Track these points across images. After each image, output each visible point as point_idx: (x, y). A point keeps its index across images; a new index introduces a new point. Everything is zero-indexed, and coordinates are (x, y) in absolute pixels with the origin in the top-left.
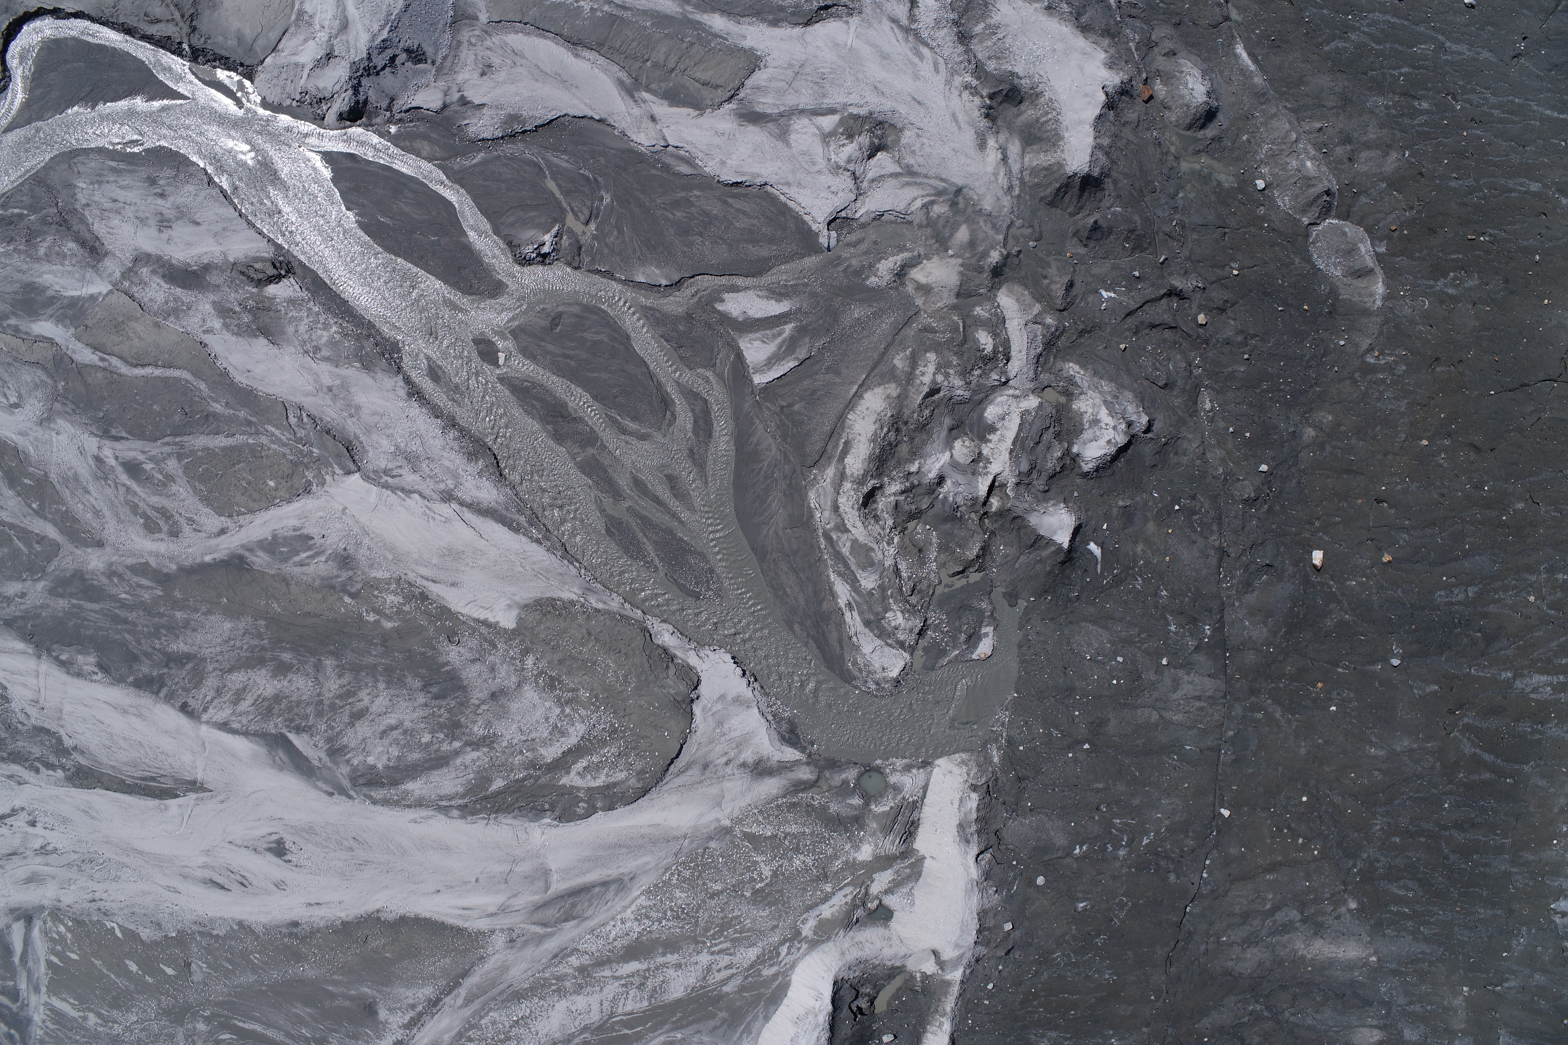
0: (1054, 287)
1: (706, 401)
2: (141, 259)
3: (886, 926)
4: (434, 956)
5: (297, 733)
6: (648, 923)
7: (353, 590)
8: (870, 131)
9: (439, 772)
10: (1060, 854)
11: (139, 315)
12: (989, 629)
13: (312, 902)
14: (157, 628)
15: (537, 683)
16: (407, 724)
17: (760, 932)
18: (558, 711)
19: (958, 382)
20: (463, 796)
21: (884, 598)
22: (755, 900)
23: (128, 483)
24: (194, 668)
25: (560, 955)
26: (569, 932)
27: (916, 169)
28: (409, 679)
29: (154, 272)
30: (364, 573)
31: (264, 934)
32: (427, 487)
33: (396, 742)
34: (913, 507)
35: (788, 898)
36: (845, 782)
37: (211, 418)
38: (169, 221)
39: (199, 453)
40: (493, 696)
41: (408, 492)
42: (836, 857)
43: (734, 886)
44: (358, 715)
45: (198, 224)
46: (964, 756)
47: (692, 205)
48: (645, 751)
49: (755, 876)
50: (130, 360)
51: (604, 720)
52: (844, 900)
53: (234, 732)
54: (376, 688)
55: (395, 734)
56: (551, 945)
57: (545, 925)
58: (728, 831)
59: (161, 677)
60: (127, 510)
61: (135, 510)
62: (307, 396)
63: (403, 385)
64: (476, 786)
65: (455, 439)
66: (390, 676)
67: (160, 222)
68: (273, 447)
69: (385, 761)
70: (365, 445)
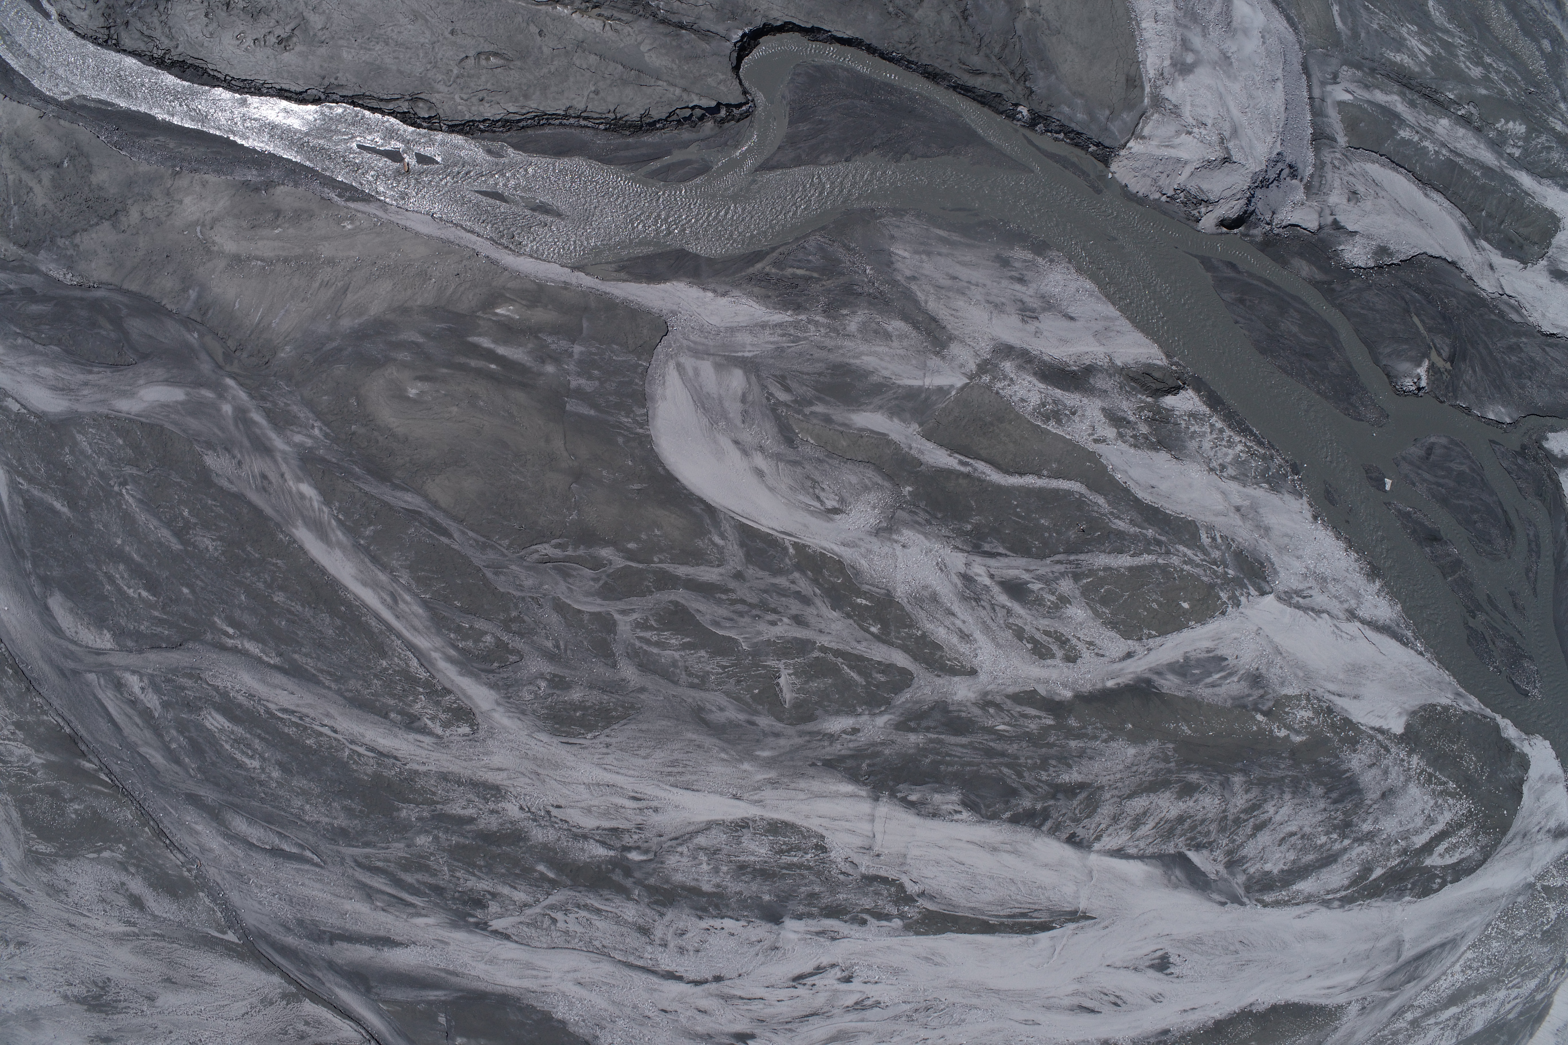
2: (1003, 350)
4: (1295, 1036)
5: (1197, 851)
6: (1469, 972)
7: (1265, 709)
9: (1329, 869)
13: (1187, 1008)
14: (1044, 759)
15: (1419, 780)
16: (1307, 830)
20: (1347, 888)
23: (1009, 604)
24: (1088, 798)
25: (1399, 1014)
28: (1313, 789)
29: (1020, 367)
30: (1275, 691)
32: (1335, 607)
33: (1294, 847)
37: (1112, 536)
38: (1033, 310)
39: (1101, 573)
40: (1384, 795)
41: (1318, 612)
44: (1259, 828)
45: (1072, 319)
47: (1521, 351)
48: (1489, 829)
50: (1004, 466)
51: (1464, 806)
54: (1282, 799)
55: (1293, 839)
56: (1393, 1006)
57: (1392, 990)
59: (1045, 810)
60: (1009, 634)
61: (1019, 634)
62: (1218, 514)
63: (1308, 507)
64: (1359, 877)
65: (1356, 561)
66: (1296, 787)
67: (1021, 310)
68: (1185, 567)
69: (1281, 866)
70: (1276, 566)
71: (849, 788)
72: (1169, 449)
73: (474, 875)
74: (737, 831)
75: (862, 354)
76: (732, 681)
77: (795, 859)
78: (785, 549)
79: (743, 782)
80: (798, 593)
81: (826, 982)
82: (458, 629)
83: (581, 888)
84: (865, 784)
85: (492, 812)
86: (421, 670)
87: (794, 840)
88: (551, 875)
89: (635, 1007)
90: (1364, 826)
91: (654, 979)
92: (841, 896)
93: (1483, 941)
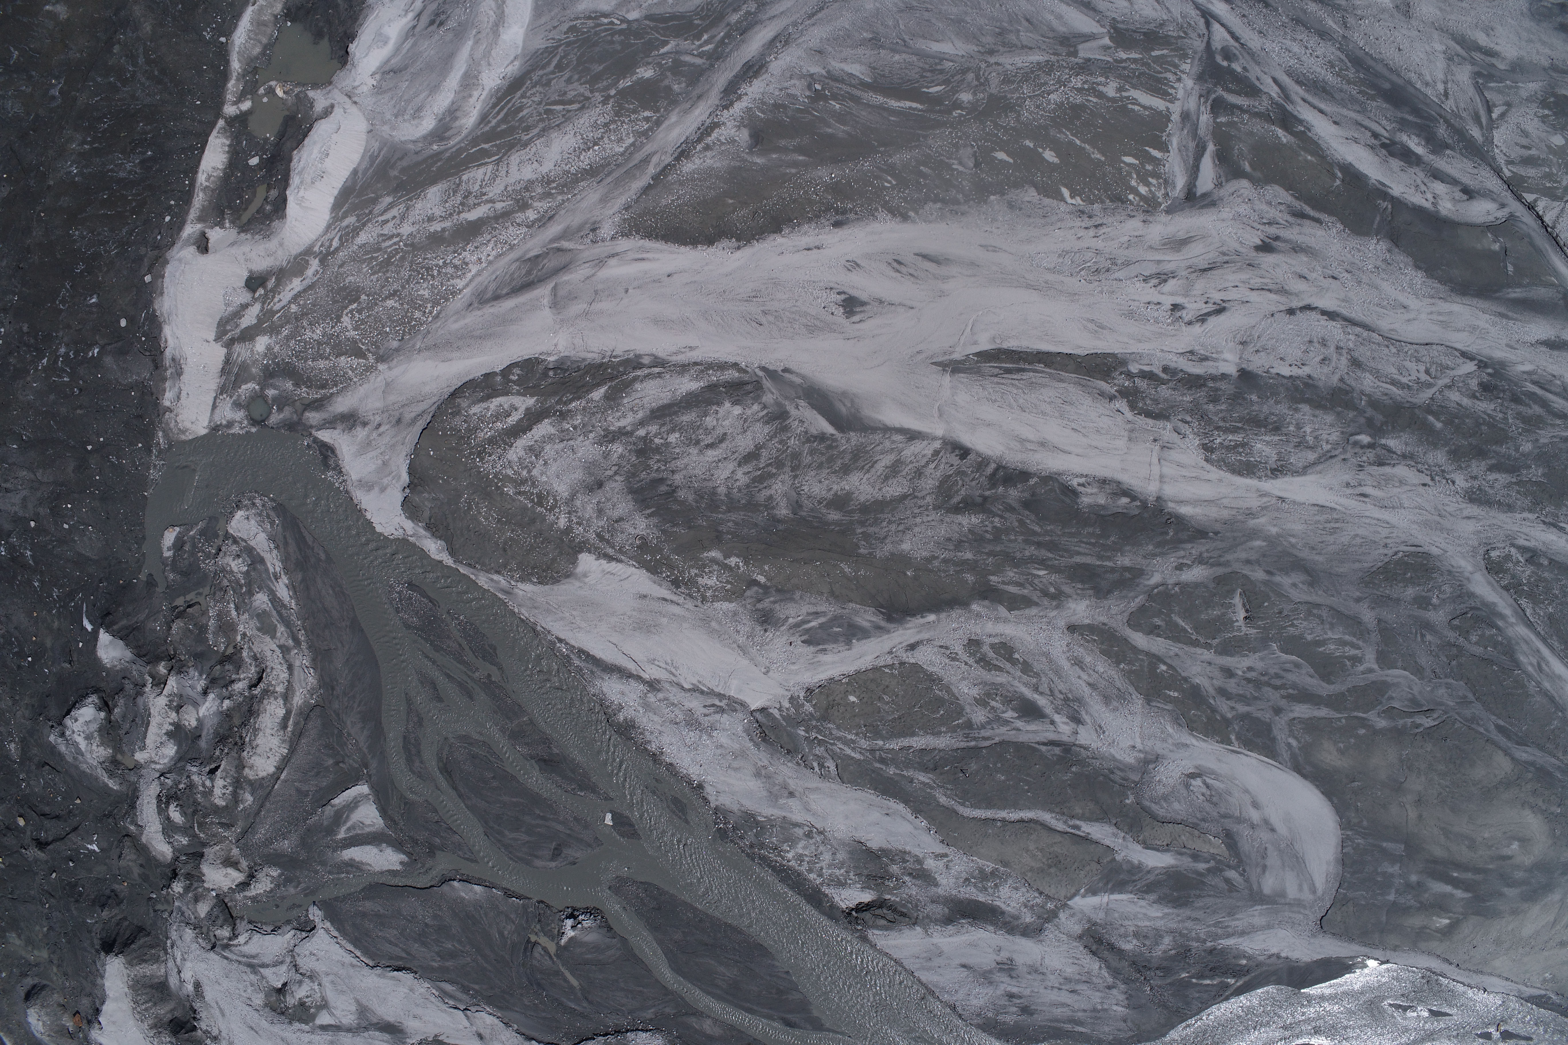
0: (134, 857)
1: (411, 770)
2: (1032, 932)
3: (251, 271)
4: (679, 205)
5: (823, 434)
6: (456, 262)
7: (756, 588)
8: (288, 1008)
10: (109, 348)
11: (1029, 874)
12: (168, 554)
13: (815, 251)
14: (997, 539)
15: (555, 500)
16: (694, 451)
17: (354, 260)
18: (535, 472)
19: (195, 778)
20: (635, 379)
21: (249, 584)
22: (357, 291)
23: (1036, 696)
24: (950, 497)
25: (545, 219)
26: (535, 245)
27: (248, 970)
28: (691, 498)
29: (1017, 918)
30: (744, 606)
31: (876, 209)
32: (675, 695)
33: (708, 432)
34: (227, 667)
35: (328, 296)
36: (280, 410)
37: (931, 766)
39: (944, 729)
40: (600, 485)
41: (695, 690)
42: (288, 338)
43: (376, 304)
44: (751, 457)
46: (183, 437)
47: (438, 954)
48: (451, 435)
49: (357, 315)
50: (1039, 827)
51: (490, 465)
52: (281, 296)
53: (901, 431)
54: (728, 488)
55: (709, 440)
56: (554, 229)
57: (559, 250)
58: (381, 359)
60: (1037, 667)
61: (1026, 668)
62: (817, 789)
63: (711, 798)
64: (622, 391)
65: (650, 742)
66: (712, 500)
67: (1013, 969)
68: (853, 737)
69: (722, 411)
70: (747, 739)
71: (1185, 510)
72: (869, 852)
73: (1489, 415)
74: (1282, 466)
75: (1162, 918)
76: (1285, 613)
77: (1230, 437)
78: (1238, 738)
79: (1276, 514)
80: (1228, 699)
81: (1195, 306)
82: (1495, 645)
83: (1407, 405)
84: (1169, 513)
85: (1475, 478)
86: (1524, 605)
87: (1233, 458)
88: (1431, 418)
89: (1359, 282)
90: (620, 450)
91: (1345, 312)
92: (1188, 398)
93: (442, 297)
